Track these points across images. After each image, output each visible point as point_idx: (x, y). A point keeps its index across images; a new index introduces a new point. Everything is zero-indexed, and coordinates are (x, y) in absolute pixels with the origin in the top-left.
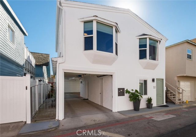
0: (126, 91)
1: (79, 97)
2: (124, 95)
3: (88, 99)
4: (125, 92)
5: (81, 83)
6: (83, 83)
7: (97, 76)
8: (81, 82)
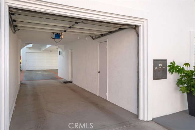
0: (169, 66)
1: (57, 78)
2: (166, 78)
3: (71, 82)
4: (168, 68)
5: (60, 54)
6: (63, 53)
7: (92, 37)
8: (60, 52)
